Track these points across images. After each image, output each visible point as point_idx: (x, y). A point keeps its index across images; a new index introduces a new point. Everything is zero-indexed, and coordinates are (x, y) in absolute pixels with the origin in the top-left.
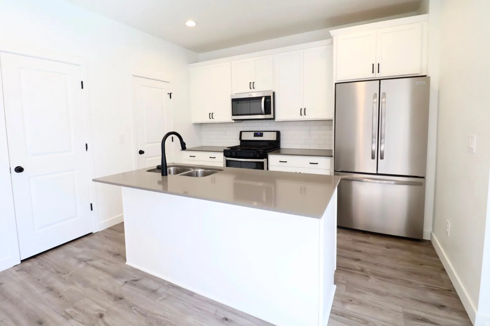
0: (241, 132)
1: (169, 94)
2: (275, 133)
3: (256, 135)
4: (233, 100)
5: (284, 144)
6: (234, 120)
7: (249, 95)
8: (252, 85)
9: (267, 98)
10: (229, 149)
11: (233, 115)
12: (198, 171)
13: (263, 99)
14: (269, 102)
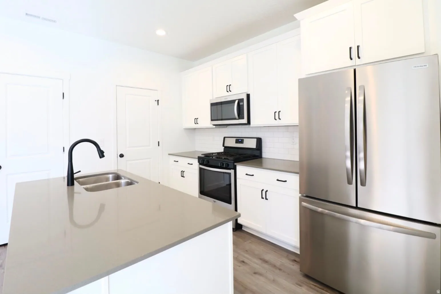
0: (224, 138)
1: (157, 101)
2: (255, 140)
3: (237, 141)
4: (212, 105)
5: (267, 153)
6: (214, 125)
7: (225, 99)
8: (229, 88)
9: (241, 101)
10: (203, 156)
11: (212, 120)
12: (122, 182)
13: (236, 102)
14: (242, 105)
